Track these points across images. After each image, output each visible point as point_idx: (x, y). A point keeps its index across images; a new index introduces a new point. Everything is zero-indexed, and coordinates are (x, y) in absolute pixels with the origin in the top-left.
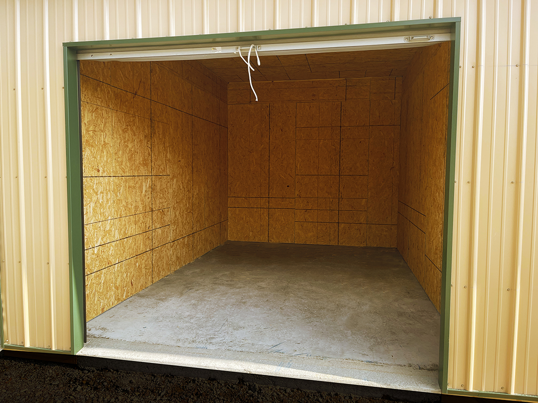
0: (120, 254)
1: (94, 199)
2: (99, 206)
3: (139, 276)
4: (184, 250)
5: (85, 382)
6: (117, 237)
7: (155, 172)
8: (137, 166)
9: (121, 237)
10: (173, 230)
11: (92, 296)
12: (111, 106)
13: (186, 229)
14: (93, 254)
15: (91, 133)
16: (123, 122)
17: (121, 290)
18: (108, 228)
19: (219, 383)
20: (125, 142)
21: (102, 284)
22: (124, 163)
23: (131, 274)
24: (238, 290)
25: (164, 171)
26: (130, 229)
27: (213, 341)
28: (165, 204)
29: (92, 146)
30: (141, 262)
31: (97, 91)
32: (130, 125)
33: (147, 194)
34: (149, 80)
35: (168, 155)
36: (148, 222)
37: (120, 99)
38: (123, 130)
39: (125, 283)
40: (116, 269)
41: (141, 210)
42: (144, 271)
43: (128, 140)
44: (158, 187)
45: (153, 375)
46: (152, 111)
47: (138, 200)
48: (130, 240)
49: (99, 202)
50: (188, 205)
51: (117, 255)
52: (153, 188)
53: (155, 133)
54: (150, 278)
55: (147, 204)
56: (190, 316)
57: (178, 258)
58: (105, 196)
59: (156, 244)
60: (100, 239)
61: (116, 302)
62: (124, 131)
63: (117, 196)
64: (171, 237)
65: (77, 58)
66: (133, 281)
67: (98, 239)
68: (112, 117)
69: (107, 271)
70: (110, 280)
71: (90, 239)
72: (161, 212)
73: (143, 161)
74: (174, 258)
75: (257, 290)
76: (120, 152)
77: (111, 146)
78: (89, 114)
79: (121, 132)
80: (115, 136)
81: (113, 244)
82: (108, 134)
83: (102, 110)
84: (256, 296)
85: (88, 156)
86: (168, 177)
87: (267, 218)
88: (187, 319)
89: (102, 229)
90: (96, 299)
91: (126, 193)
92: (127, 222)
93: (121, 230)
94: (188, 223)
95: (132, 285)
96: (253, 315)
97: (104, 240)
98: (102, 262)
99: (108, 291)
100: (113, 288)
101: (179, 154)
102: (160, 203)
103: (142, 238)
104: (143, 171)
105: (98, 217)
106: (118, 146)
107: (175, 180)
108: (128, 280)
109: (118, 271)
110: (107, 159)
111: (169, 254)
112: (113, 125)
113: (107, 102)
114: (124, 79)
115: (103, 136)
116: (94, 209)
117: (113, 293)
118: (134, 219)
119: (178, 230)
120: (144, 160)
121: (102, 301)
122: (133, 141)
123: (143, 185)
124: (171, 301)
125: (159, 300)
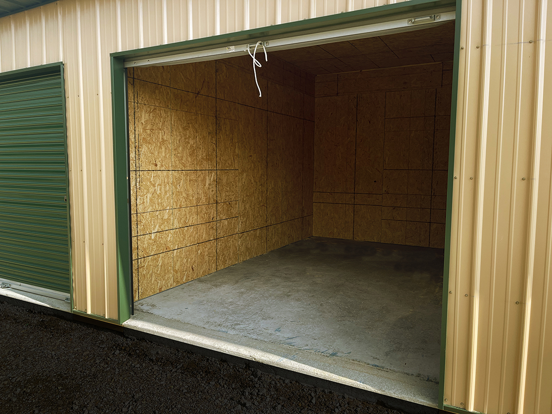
0: (180, 241)
1: (152, 190)
2: (157, 197)
3: (201, 262)
4: (256, 241)
5: (123, 348)
6: (176, 225)
7: (220, 166)
8: (200, 161)
9: (181, 226)
10: (242, 222)
11: (149, 276)
12: (170, 106)
13: (258, 222)
14: (150, 239)
15: (148, 132)
16: (183, 120)
17: (181, 274)
18: (166, 217)
19: (228, 365)
20: (185, 139)
21: (160, 267)
22: (184, 159)
23: (191, 260)
24: (291, 283)
25: (232, 165)
26: (191, 218)
27: (237, 327)
28: (233, 198)
29: (149, 143)
30: (203, 249)
31: (155, 93)
32: (191, 123)
33: (211, 187)
34: (215, 79)
35: (237, 151)
36: (212, 213)
37: (180, 99)
38: (183, 128)
39: (185, 268)
40: (175, 254)
41: (204, 201)
42: (206, 258)
43: (189, 137)
44: (224, 181)
45: (177, 350)
46: (218, 109)
47: (200, 193)
48: (191, 229)
49: (157, 193)
50: (260, 198)
51: (176, 241)
52: (217, 182)
53: (221, 130)
54: (214, 265)
55: (211, 196)
56: (231, 303)
57: (247, 249)
58: (163, 188)
59: (222, 234)
60: (157, 226)
61: (175, 284)
62: (185, 129)
63: (176, 188)
64: (239, 228)
65: (124, 66)
66: (194, 266)
67: (155, 226)
68: (171, 116)
69: (165, 256)
70: (168, 263)
71: (146, 226)
72: (227, 204)
73: (206, 156)
74: (243, 249)
75: (309, 286)
76: (180, 148)
77: (169, 143)
78: (146, 115)
79: (181, 129)
80: (175, 133)
81: (172, 231)
82: (166, 131)
83: (160, 110)
84: (304, 290)
85: (145, 152)
86: (237, 172)
87: (353, 215)
88: (226, 305)
89: (159, 217)
90: (153, 279)
91: (187, 185)
92: (187, 212)
93: (181, 219)
94: (261, 216)
95: (193, 270)
96: (289, 308)
97: (162, 228)
98: (160, 247)
99: (165, 274)
100: (172, 271)
101: (250, 149)
102: (226, 196)
103: (205, 228)
104: (206, 165)
105: (155, 207)
106: (178, 142)
107: (245, 174)
108: (189, 265)
109: (177, 256)
110: (166, 155)
111: (236, 245)
112: (173, 123)
113: (165, 102)
114: (185, 81)
115: (161, 134)
116: (151, 200)
117: (171, 275)
118: (196, 210)
119: (248, 222)
120: (208, 155)
121: (160, 282)
122: (195, 138)
123: (206, 179)
124: (223, 288)
125: (214, 285)
